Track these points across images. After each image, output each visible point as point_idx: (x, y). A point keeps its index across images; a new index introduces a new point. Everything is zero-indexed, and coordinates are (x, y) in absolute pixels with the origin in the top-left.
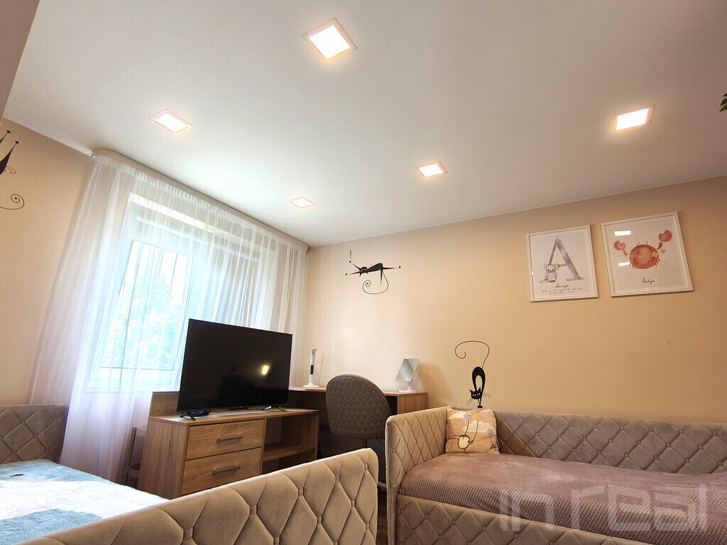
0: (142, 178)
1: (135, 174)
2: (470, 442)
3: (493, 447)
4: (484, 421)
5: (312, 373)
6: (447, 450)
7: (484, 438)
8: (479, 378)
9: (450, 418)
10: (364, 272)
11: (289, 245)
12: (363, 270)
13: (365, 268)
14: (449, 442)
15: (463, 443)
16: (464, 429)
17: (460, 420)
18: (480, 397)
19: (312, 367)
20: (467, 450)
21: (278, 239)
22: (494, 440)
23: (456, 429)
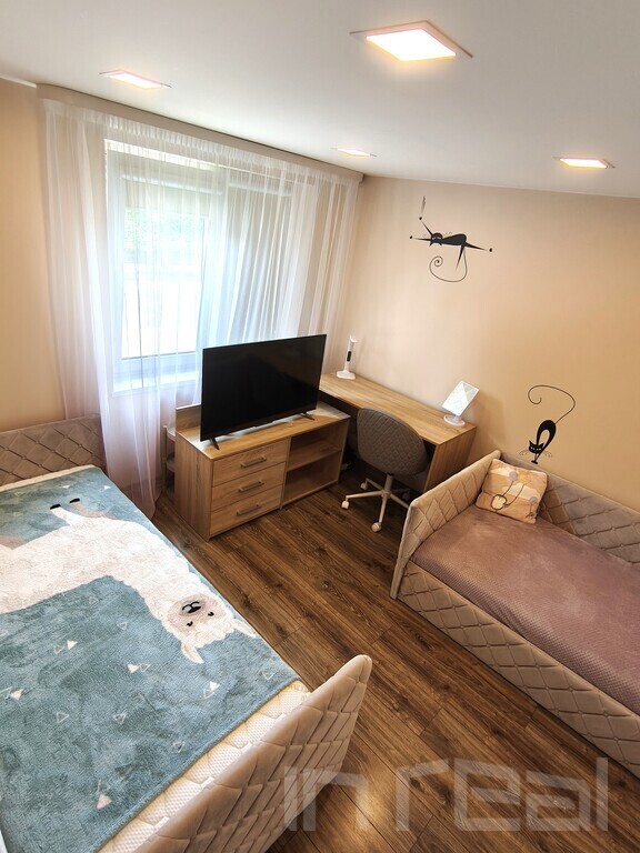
0: (114, 124)
1: (104, 119)
2: (506, 505)
3: (531, 514)
4: (532, 486)
5: (348, 360)
6: (477, 504)
7: (524, 505)
8: (546, 434)
9: (493, 471)
10: (437, 241)
11: (335, 179)
12: (436, 239)
13: (441, 236)
14: (483, 495)
15: (498, 503)
16: (504, 489)
17: (503, 478)
18: (540, 452)
19: (350, 353)
20: (500, 512)
21: (318, 175)
22: (534, 508)
23: (495, 485)
